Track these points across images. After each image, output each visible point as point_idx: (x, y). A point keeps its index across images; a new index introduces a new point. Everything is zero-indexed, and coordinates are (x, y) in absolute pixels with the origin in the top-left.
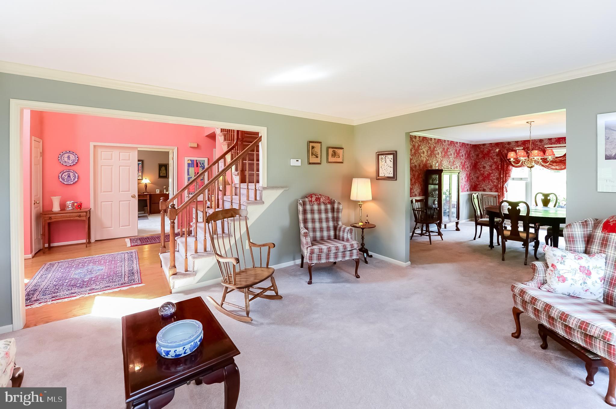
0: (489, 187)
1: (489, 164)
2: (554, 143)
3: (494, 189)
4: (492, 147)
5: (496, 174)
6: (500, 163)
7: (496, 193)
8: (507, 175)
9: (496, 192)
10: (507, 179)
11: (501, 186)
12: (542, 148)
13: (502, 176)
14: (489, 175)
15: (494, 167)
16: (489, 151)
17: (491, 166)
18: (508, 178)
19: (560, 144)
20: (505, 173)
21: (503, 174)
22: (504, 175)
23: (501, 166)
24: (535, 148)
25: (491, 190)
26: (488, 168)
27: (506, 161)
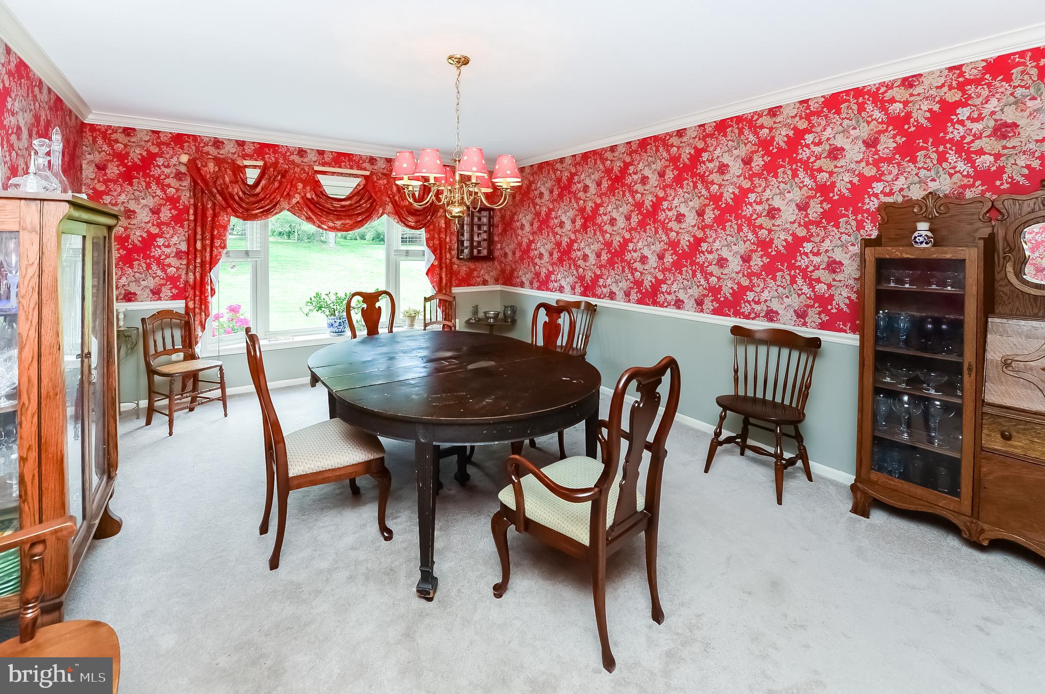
0: (151, 283)
1: (150, 202)
2: (330, 165)
3: (166, 291)
4: (159, 145)
5: (175, 240)
6: (192, 201)
7: (178, 306)
8: (217, 243)
9: (174, 298)
10: (216, 256)
11: (195, 278)
12: (308, 172)
13: (199, 245)
14: (149, 241)
15: (166, 214)
16: (148, 160)
17: (155, 211)
18: (220, 250)
19: (340, 167)
20: (208, 235)
21: (203, 239)
22: (208, 242)
23: (195, 214)
24: (294, 168)
25: (156, 293)
26: (143, 216)
27: (215, 197)
